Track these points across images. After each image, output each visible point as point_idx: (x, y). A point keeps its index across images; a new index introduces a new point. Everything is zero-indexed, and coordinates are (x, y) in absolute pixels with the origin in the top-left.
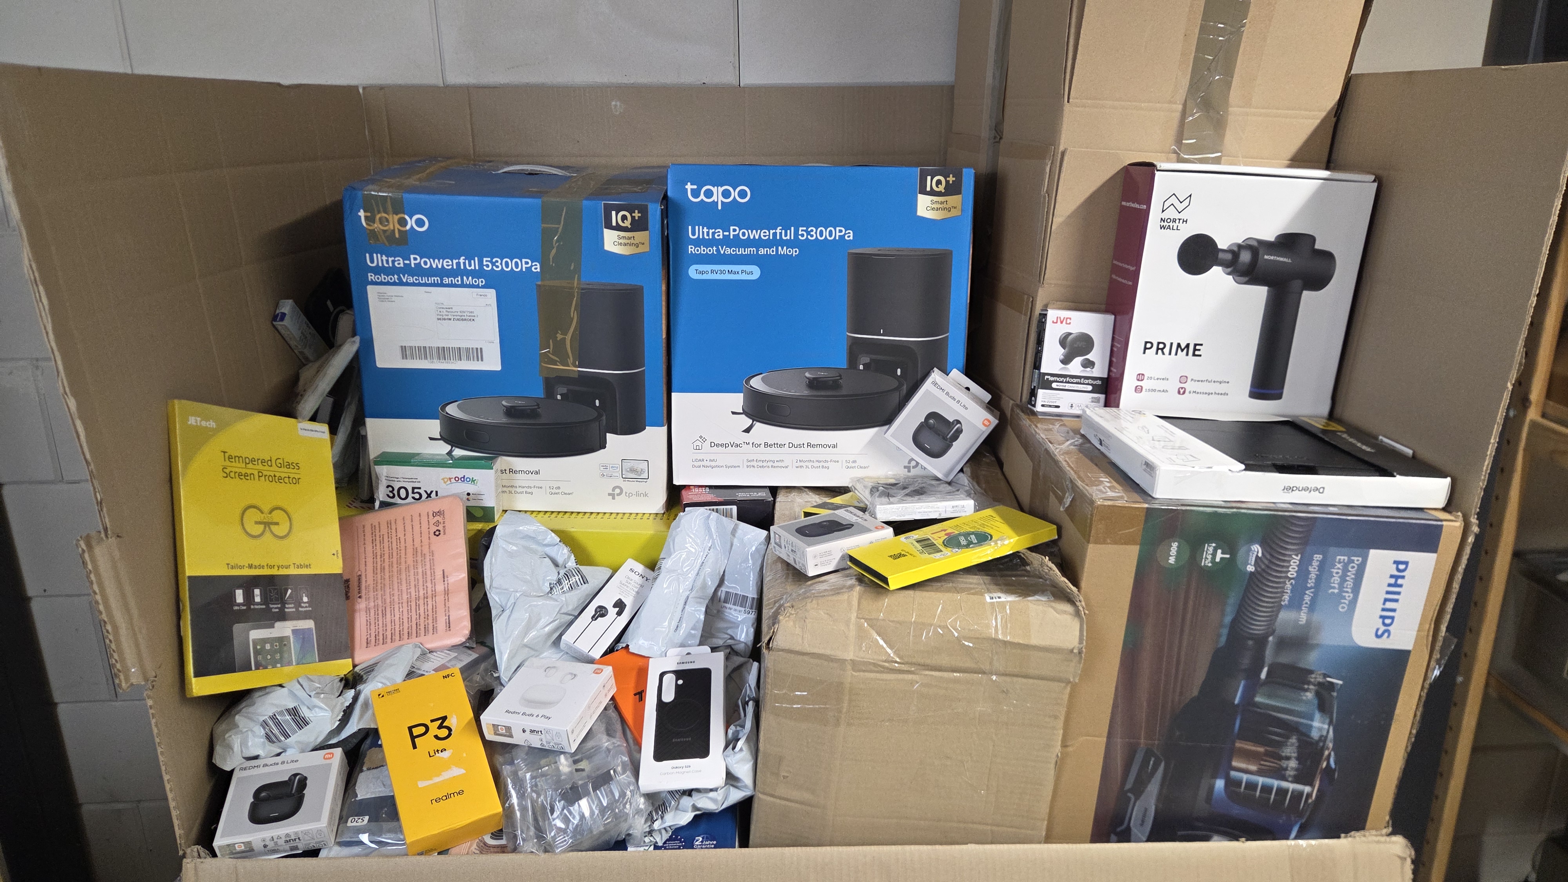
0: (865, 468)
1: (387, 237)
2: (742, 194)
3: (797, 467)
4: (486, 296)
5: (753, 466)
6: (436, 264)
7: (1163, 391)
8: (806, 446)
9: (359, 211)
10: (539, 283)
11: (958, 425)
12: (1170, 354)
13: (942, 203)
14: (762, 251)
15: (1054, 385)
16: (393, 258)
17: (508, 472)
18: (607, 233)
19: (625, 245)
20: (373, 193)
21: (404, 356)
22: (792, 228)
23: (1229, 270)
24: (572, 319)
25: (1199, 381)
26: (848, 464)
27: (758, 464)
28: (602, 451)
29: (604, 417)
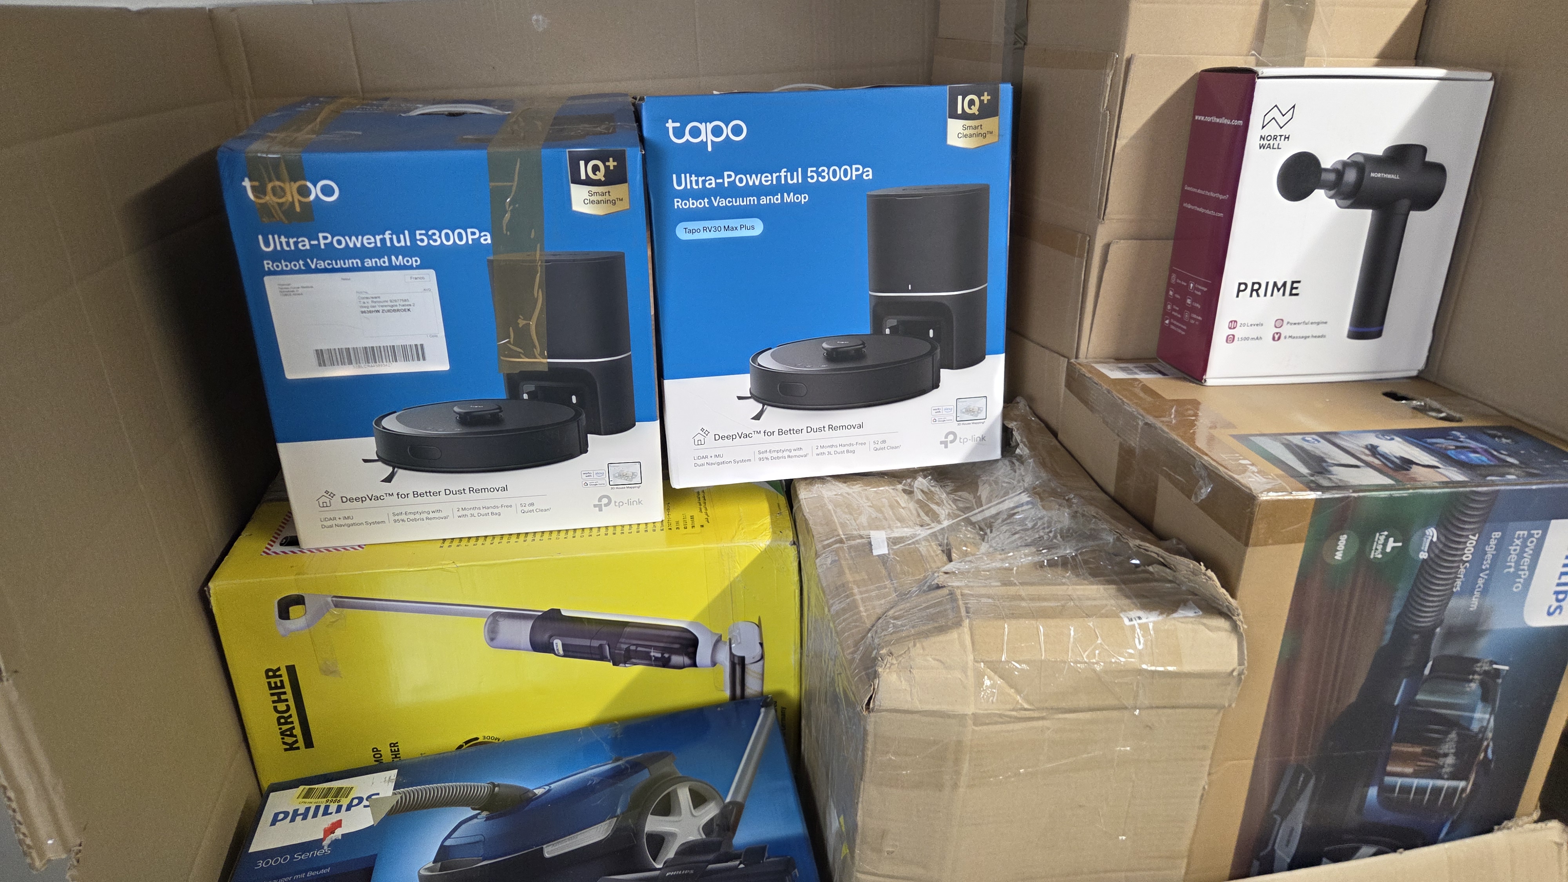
1: (284, 213)
2: (737, 131)
3: (818, 455)
4: (423, 278)
5: (767, 459)
6: (354, 242)
7: (1257, 338)
8: (827, 429)
9: (243, 180)
10: (491, 258)
12: (1265, 295)
13: (976, 128)
14: (764, 201)
16: (295, 239)
17: (467, 491)
18: (575, 189)
19: (599, 202)
20: (259, 155)
21: (322, 362)
22: (800, 170)
23: (1332, 192)
24: (537, 300)
25: (1295, 324)
26: (876, 446)
27: (771, 454)
28: (584, 455)
29: (584, 416)
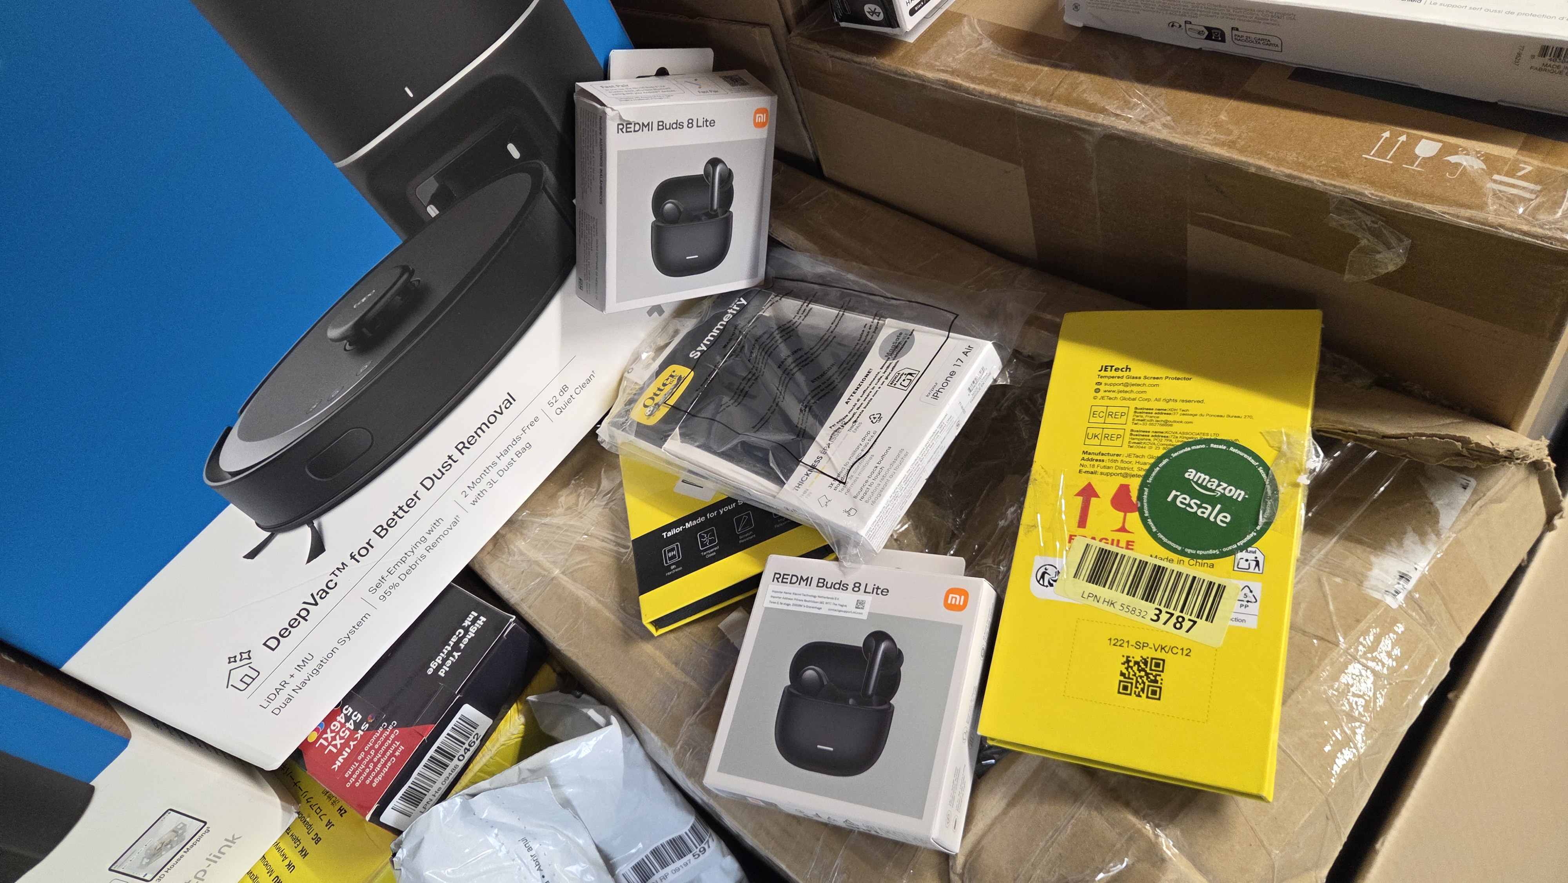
0: (589, 380)
3: (473, 502)
5: (394, 586)
8: (456, 455)
11: (718, 169)
26: (556, 405)
27: (397, 574)
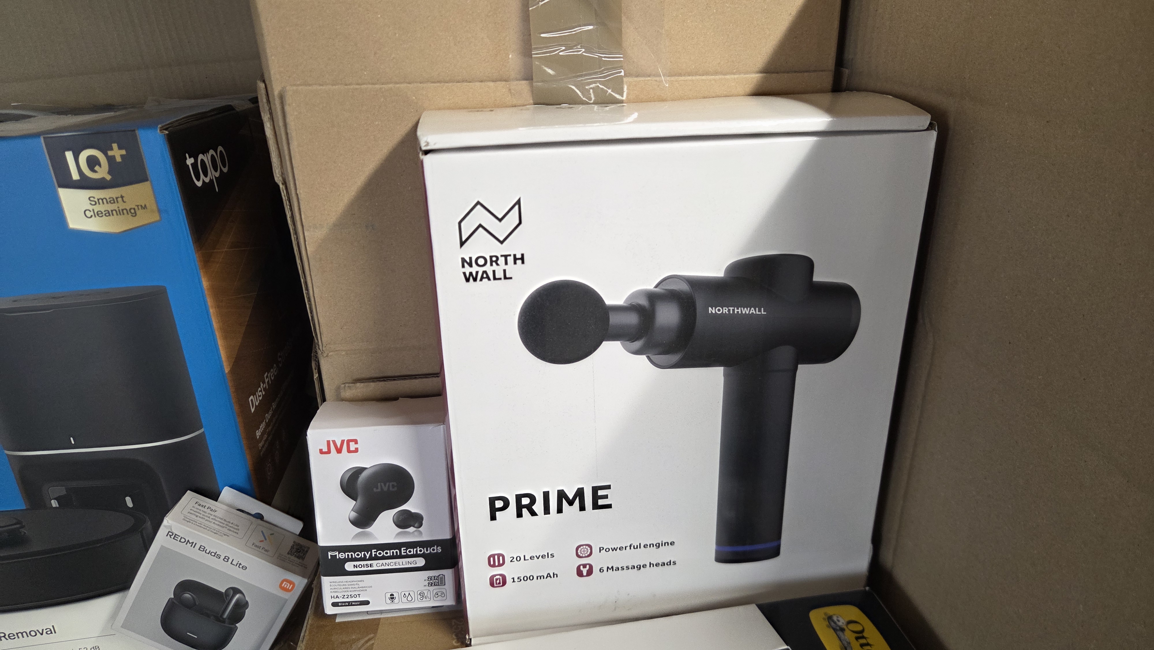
7: (549, 575)
11: (237, 596)
12: (547, 511)
13: (114, 201)
15: (349, 566)
23: (637, 344)
25: (614, 549)
